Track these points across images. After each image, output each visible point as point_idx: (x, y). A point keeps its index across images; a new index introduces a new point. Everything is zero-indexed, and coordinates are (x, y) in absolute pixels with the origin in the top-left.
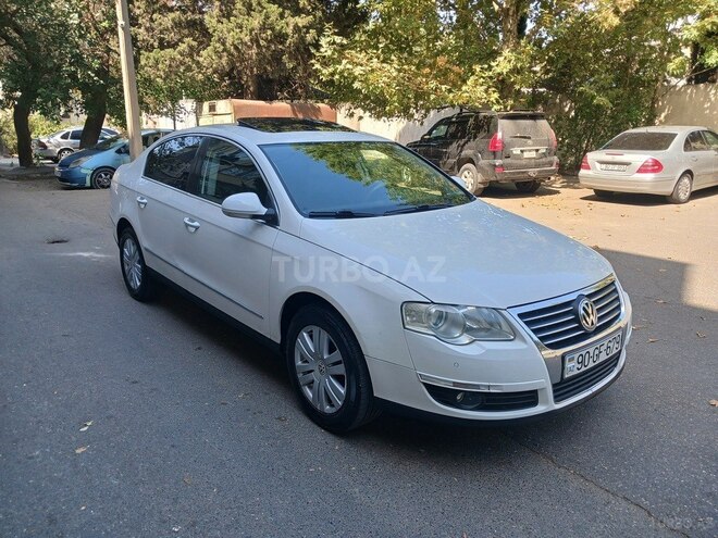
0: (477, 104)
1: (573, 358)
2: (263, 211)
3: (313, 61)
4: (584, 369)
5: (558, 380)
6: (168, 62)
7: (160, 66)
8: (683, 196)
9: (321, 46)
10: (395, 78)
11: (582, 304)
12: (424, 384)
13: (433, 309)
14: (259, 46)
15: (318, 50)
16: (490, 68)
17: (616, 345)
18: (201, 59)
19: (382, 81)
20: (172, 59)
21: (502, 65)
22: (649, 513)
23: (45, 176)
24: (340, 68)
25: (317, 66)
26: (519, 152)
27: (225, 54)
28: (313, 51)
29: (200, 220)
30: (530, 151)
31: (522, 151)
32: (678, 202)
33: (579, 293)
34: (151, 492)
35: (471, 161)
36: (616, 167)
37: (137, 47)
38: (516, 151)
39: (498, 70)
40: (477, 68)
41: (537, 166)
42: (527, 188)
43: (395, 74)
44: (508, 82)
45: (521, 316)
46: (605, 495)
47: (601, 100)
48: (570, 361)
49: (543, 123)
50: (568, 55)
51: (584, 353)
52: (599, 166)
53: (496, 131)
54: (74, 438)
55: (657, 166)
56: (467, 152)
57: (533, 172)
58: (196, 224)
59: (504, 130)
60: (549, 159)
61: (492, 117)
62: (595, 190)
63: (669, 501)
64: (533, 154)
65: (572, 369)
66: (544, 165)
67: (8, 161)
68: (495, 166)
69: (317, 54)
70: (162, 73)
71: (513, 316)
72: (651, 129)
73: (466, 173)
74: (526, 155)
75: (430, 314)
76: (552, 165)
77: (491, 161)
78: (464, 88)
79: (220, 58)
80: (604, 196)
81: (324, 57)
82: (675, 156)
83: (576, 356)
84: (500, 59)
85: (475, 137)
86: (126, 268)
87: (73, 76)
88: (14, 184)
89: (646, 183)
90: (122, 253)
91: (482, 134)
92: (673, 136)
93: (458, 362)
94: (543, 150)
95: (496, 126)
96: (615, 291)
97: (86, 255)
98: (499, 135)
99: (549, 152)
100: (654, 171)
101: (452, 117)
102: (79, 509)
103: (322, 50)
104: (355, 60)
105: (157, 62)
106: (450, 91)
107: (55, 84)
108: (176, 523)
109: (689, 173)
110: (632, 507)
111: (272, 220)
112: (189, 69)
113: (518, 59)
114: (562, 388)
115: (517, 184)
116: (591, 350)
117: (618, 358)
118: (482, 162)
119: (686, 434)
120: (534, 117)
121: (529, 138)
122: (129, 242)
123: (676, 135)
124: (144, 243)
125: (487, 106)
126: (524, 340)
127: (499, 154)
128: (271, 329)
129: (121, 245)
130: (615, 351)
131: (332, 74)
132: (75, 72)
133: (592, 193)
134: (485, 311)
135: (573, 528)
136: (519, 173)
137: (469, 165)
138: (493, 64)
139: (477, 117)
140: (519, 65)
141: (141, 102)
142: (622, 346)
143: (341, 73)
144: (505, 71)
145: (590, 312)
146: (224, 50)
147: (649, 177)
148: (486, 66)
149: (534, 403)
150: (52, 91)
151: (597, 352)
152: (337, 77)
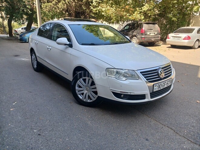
0: (137, 20)
1: (156, 86)
2: (68, 43)
3: (91, 7)
4: (160, 89)
5: (152, 92)
6: (49, 7)
7: (47, 8)
8: (196, 47)
9: (93, 2)
10: (114, 12)
11: (160, 70)
12: (112, 92)
13: (115, 70)
14: (75, 2)
15: (92, 4)
16: (142, 9)
17: (170, 83)
18: (59, 6)
19: (110, 12)
20: (51, 6)
21: (145, 8)
22: (174, 131)
23: (16, 39)
24: (98, 9)
25: (92, 8)
26: (149, 34)
27: (65, 4)
28: (91, 4)
29: (51, 47)
30: (152, 33)
31: (150, 33)
32: (195, 48)
33: (159, 67)
34: (30, 121)
35: (135, 36)
36: (177, 38)
37: (41, 2)
38: (148, 33)
39: (144, 10)
40: (138, 9)
41: (154, 38)
42: (152, 44)
43: (114, 11)
44: (147, 13)
45: (141, 73)
46: (162, 126)
47: (174, 19)
48: (155, 86)
49: (157, 25)
50: (165, 6)
51: (160, 84)
52: (172, 38)
53: (143, 27)
54: (10, 106)
55: (189, 38)
56: (134, 34)
57: (153, 40)
58: (50, 48)
59: (145, 27)
60: (158, 36)
61: (142, 23)
62: (171, 45)
63: (181, 128)
64: (153, 34)
65: (156, 89)
66: (156, 37)
67: (6, 35)
68: (142, 37)
69: (92, 5)
70: (48, 10)
71: (138, 73)
72: (188, 27)
73: (134, 39)
74: (151, 34)
75: (114, 72)
76: (159, 38)
77: (141, 36)
78: (134, 15)
79: (64, 5)
80: (173, 46)
81: (94, 6)
82: (194, 35)
83: (157, 85)
84: (145, 6)
85: (137, 29)
86: (33, 62)
87: (23, 11)
88: (7, 41)
89: (186, 43)
90: (32, 57)
91: (139, 28)
92: (194, 29)
93: (121, 85)
94: (156, 33)
95: (143, 26)
96: (170, 67)
97: (23, 59)
98: (144, 29)
99: (158, 34)
100: (188, 39)
101: (131, 23)
102: (8, 125)
103: (93, 3)
104: (103, 7)
105: (46, 7)
106: (130, 16)
107: (18, 13)
108: (35, 129)
109: (198, 40)
110: (169, 129)
111: (71, 46)
112: (55, 9)
113: (149, 6)
114: (153, 94)
115: (149, 43)
116: (162, 84)
117: (170, 87)
118: (139, 36)
119: (188, 110)
120: (154, 24)
121: (152, 30)
122: (33, 55)
123: (195, 29)
124: (37, 55)
125: (140, 20)
126: (142, 80)
127: (143, 34)
128: (70, 78)
129: (31, 56)
130: (169, 85)
131: (96, 11)
132: (24, 10)
133: (170, 46)
134: (130, 71)
135: (151, 134)
136: (149, 40)
137: (135, 37)
138: (142, 8)
139: (138, 23)
140: (150, 8)
141: (42, 18)
142: (172, 83)
143: (99, 10)
144: (146, 10)
145: (162, 72)
146: (65, 3)
147: (186, 41)
148: (140, 9)
149: (144, 98)
150: (17, 15)
151: (164, 84)
152: (98, 11)
